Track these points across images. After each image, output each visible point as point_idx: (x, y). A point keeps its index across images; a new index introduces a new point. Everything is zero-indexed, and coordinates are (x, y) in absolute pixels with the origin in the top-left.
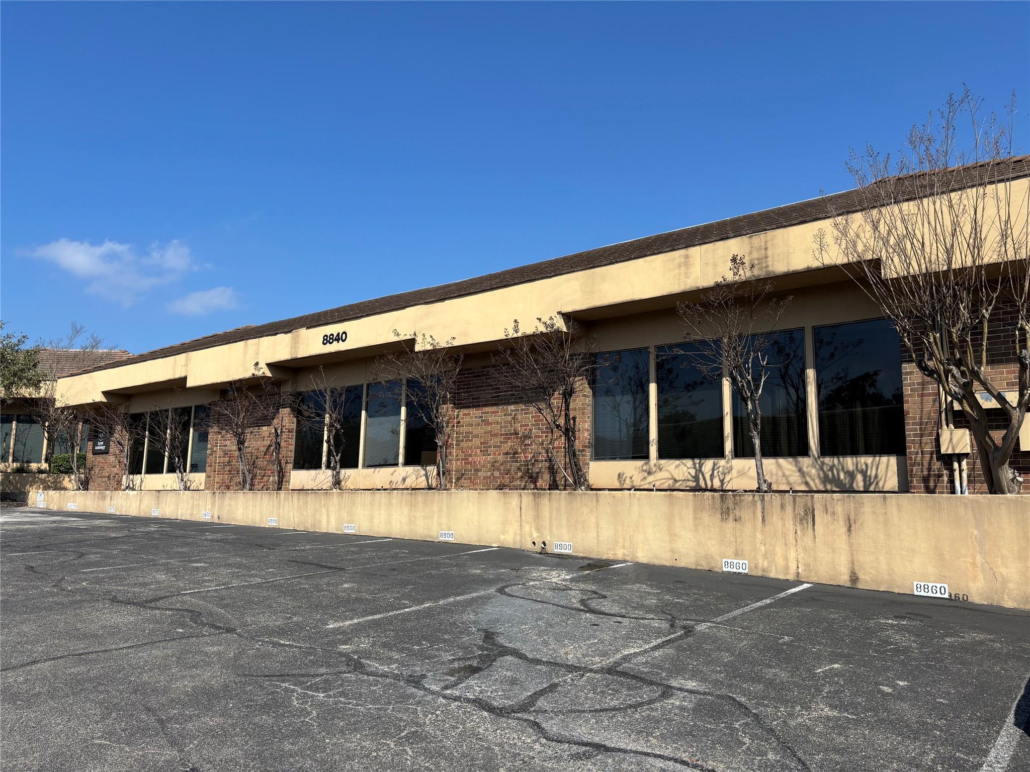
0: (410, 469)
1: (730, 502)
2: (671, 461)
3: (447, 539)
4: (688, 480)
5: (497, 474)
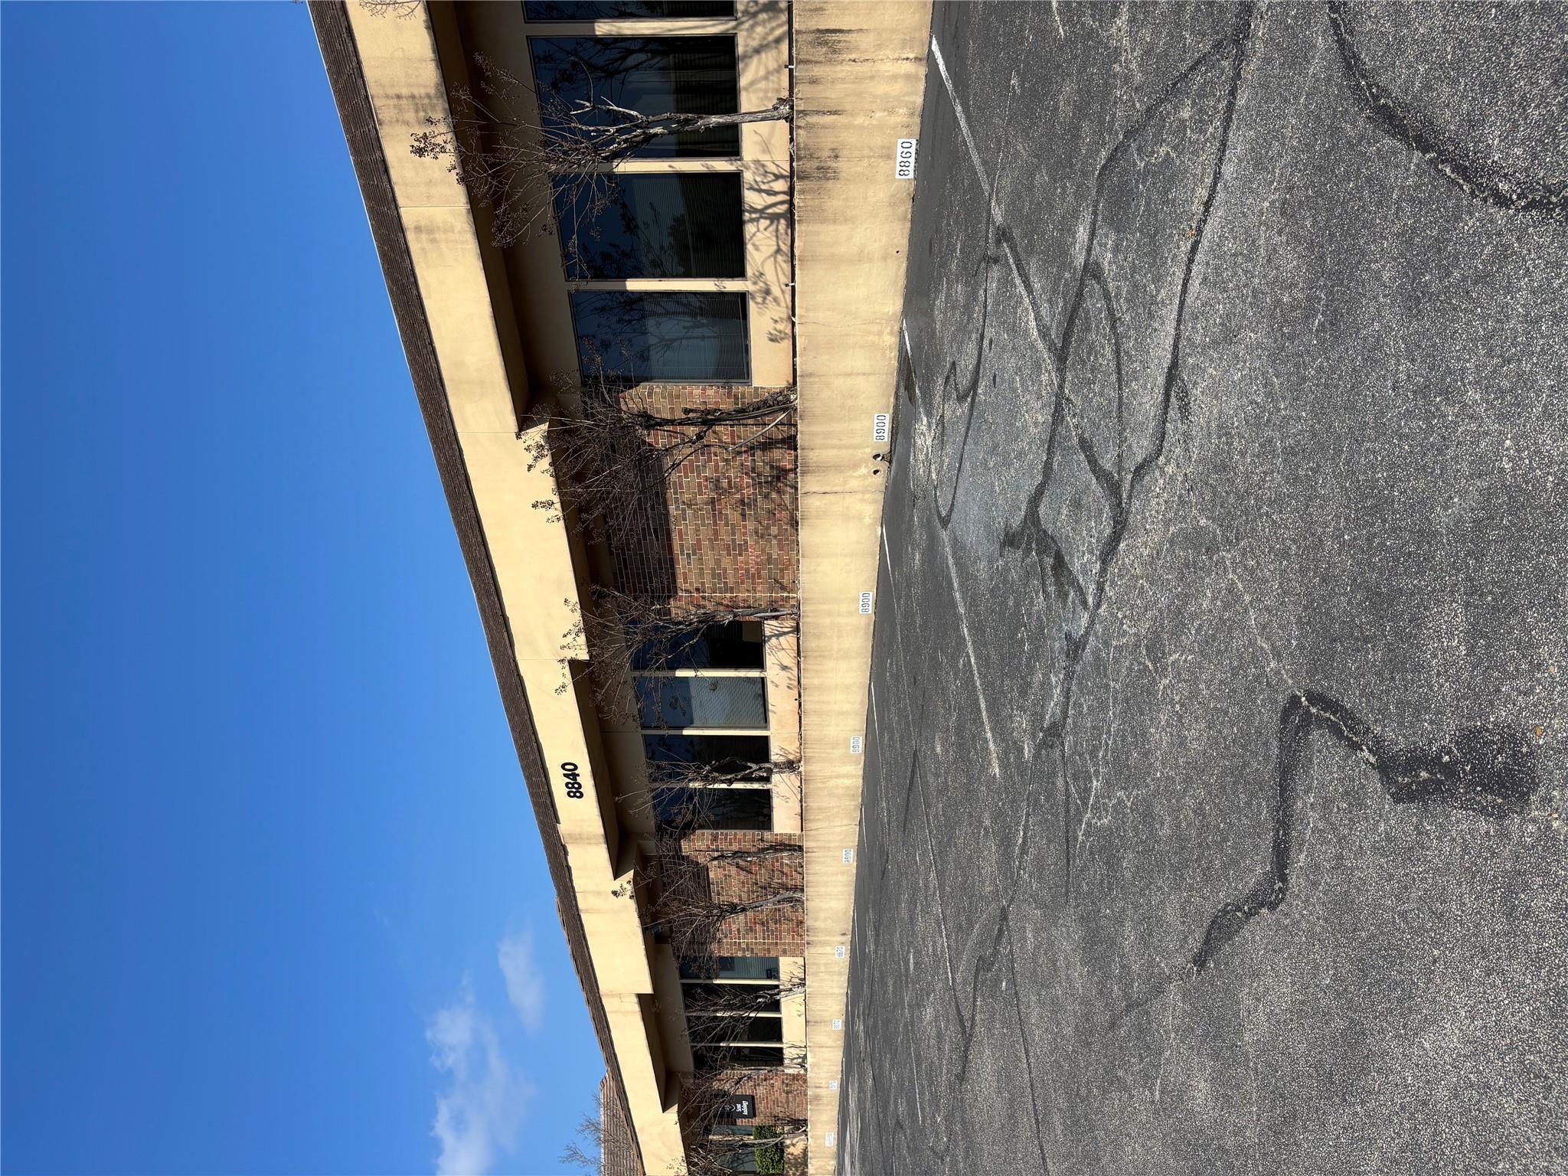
0: (769, 660)
1: (809, 165)
2: (748, 257)
3: (870, 603)
4: (777, 230)
5: (774, 530)
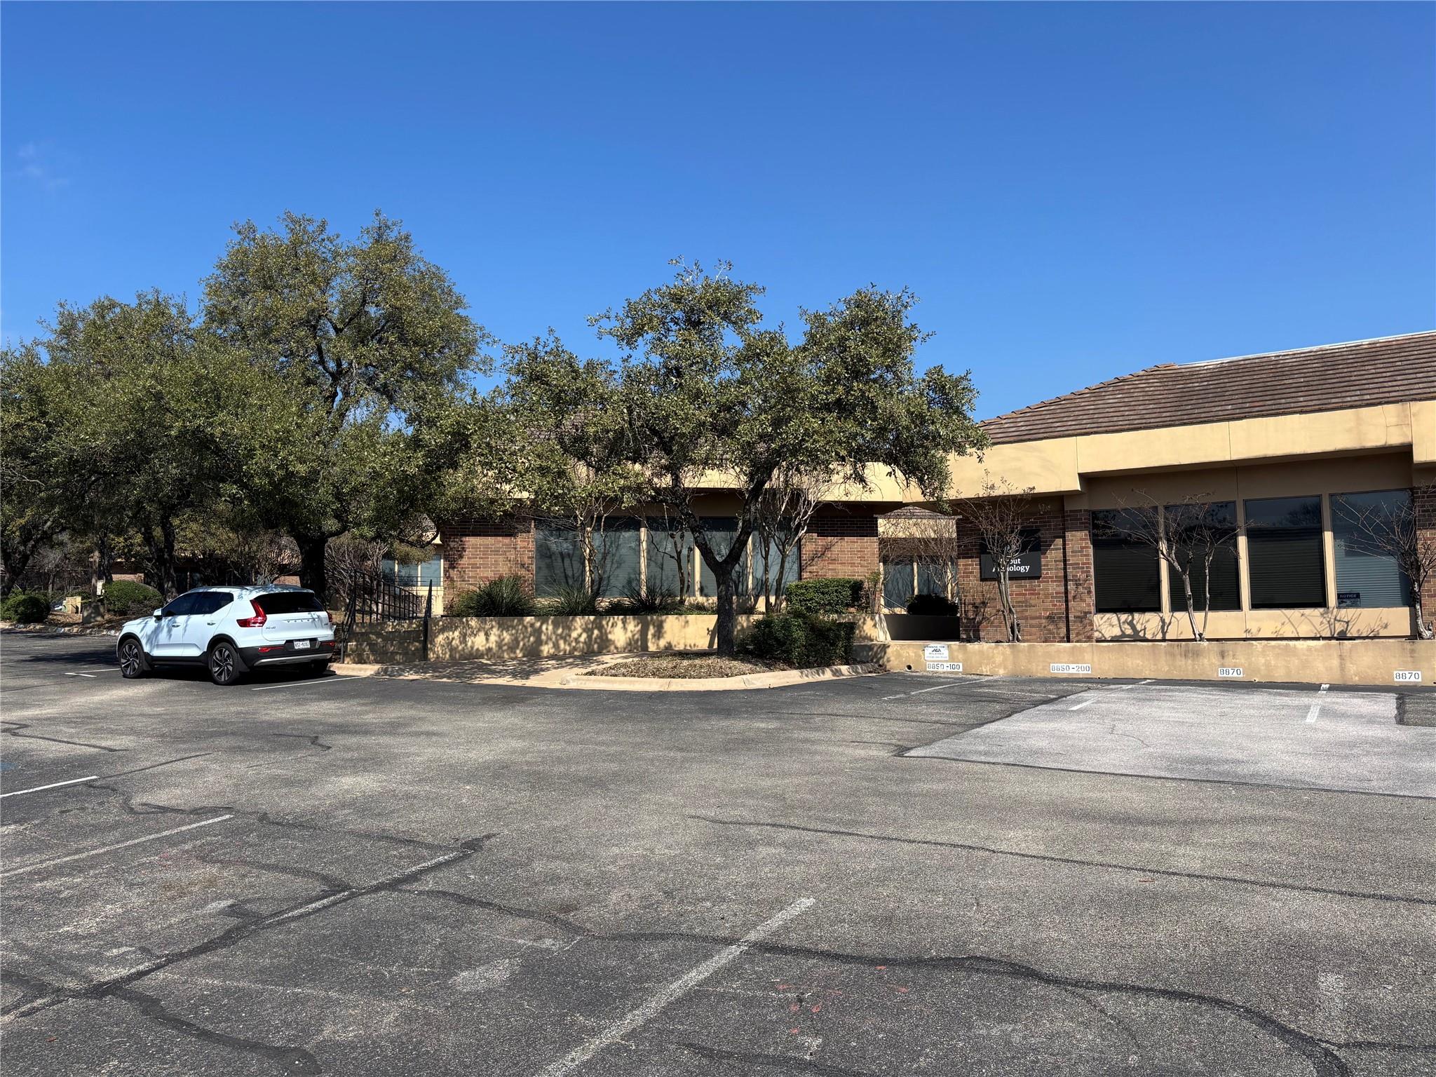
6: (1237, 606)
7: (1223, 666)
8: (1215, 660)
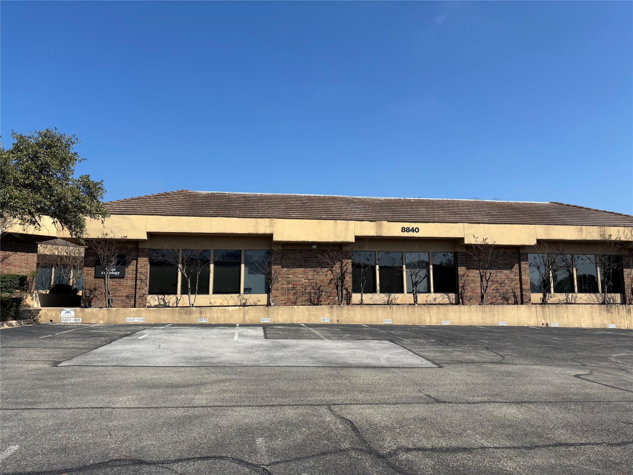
0: (438, 295)
2: (558, 294)
3: (503, 324)
6: (208, 293)
7: (200, 317)
8: (198, 315)
